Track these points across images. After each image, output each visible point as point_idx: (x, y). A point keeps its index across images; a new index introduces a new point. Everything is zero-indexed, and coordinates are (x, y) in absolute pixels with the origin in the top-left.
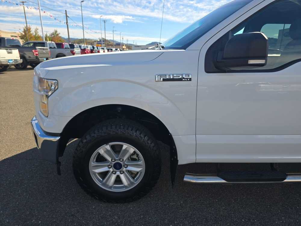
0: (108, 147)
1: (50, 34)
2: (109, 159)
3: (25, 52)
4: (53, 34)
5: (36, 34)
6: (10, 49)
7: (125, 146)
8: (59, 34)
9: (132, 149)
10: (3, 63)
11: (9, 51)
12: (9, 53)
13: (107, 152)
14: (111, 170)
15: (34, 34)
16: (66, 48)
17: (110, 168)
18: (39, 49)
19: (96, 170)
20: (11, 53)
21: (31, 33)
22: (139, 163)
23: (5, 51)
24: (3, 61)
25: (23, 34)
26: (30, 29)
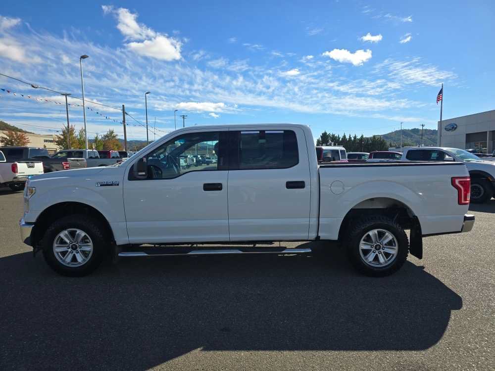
0: (66, 232)
1: (103, 136)
2: (68, 242)
3: (53, 166)
4: (106, 136)
5: (81, 136)
6: (32, 163)
7: (78, 231)
8: (117, 135)
9: (83, 234)
10: (20, 180)
11: (31, 164)
12: (29, 167)
13: (66, 235)
14: (70, 250)
15: (79, 137)
16: (113, 157)
17: (68, 249)
18: (72, 161)
19: (57, 249)
20: (33, 167)
21: (74, 135)
22: (88, 244)
23: (25, 164)
24: (21, 177)
25: (62, 137)
26: (73, 130)
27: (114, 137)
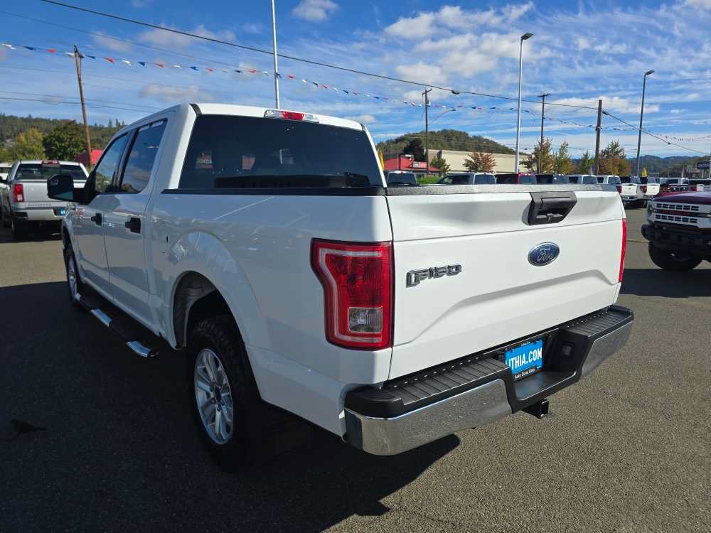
5: (562, 154)
15: (558, 155)
25: (533, 156)
26: (548, 146)
27: (617, 153)
